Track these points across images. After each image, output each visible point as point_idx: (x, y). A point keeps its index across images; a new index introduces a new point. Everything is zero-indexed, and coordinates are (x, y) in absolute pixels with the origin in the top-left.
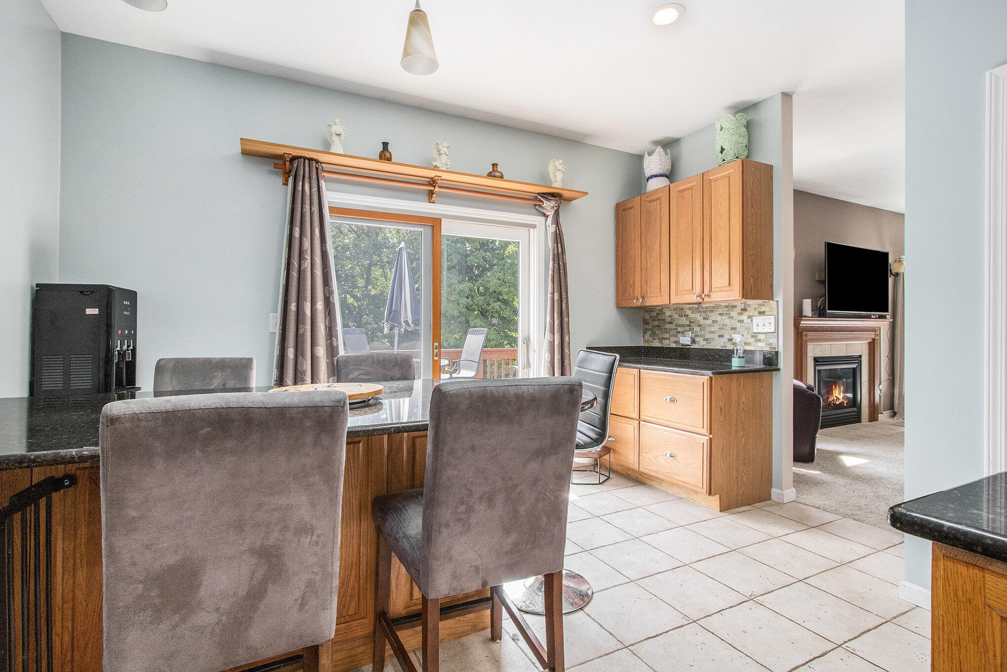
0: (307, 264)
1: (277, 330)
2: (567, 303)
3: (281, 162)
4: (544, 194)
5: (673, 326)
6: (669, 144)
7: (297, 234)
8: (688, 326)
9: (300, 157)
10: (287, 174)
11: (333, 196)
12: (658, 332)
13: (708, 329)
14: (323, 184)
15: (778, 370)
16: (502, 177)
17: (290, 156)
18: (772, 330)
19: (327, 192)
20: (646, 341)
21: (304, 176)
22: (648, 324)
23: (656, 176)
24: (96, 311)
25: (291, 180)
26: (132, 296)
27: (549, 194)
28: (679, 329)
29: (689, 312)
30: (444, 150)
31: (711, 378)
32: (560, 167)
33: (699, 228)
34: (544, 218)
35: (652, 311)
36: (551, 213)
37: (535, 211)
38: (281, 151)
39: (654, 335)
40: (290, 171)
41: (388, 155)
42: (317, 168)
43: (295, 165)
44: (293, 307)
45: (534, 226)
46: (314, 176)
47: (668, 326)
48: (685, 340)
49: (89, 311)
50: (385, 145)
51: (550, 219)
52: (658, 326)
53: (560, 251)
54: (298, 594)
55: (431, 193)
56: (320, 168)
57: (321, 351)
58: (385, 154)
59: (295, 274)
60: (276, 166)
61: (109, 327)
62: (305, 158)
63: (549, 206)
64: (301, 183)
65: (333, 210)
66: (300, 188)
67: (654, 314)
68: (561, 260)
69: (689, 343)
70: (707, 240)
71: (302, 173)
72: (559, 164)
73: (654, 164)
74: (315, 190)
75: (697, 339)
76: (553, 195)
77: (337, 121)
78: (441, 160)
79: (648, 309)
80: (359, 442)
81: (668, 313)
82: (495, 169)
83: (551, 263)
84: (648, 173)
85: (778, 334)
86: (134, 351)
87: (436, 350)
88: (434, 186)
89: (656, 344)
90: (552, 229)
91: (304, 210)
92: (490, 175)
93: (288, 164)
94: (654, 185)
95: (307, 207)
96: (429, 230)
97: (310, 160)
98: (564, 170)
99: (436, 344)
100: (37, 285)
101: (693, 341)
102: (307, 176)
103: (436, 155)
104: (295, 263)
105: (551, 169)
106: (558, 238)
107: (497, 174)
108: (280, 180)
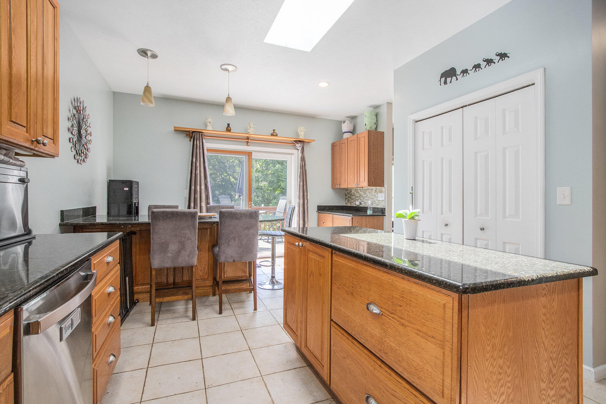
0: (198, 172)
1: (187, 196)
2: (307, 185)
3: (188, 133)
4: (296, 141)
5: (354, 197)
6: (353, 118)
7: (194, 160)
8: (359, 197)
9: (196, 132)
10: (191, 137)
11: (208, 145)
12: (350, 199)
13: (365, 199)
14: (204, 141)
15: (385, 215)
16: (277, 135)
17: (192, 131)
18: (384, 199)
19: (206, 143)
20: (346, 204)
21: (197, 138)
22: (346, 196)
23: (346, 132)
24: (127, 189)
25: (192, 140)
26: (137, 183)
27: (298, 141)
28: (357, 198)
29: (359, 191)
30: (252, 126)
31: (352, 218)
32: (302, 130)
33: (356, 157)
34: (297, 151)
35: (348, 190)
36: (300, 149)
37: (293, 148)
38: (189, 130)
39: (348, 201)
40: (192, 136)
41: (229, 128)
42: (202, 135)
43: (194, 135)
44: (193, 188)
45: (293, 154)
46: (201, 138)
47: (353, 197)
48: (357, 203)
49: (125, 189)
50: (228, 125)
51: (300, 151)
52: (350, 197)
53: (303, 164)
54: (188, 253)
55: (248, 142)
56: (203, 135)
57: (203, 204)
58: (228, 129)
59: (194, 175)
60: (187, 135)
61: (131, 195)
62: (197, 132)
63: (299, 146)
64: (196, 141)
65: (208, 150)
66: (195, 143)
67: (348, 192)
68: (304, 168)
69: (359, 204)
70: (358, 161)
71: (196, 137)
72: (302, 128)
73: (346, 127)
74: (201, 143)
75: (362, 203)
76: (300, 141)
77: (210, 117)
78: (251, 130)
79: (347, 189)
80: (208, 229)
81: (353, 191)
82: (274, 132)
83: (299, 170)
84: (344, 131)
85: (385, 201)
86: (138, 203)
87: (250, 205)
88: (248, 140)
89: (349, 205)
90: (300, 155)
91: (197, 151)
92: (272, 135)
93: (191, 134)
94: (346, 136)
95: (198, 150)
96: (247, 157)
97: (199, 132)
98: (305, 131)
99: (250, 203)
100: (109, 180)
101: (361, 204)
102: (198, 138)
103: (249, 128)
104: (194, 171)
105: (299, 130)
106: (303, 159)
107: (275, 134)
108: (188, 139)
